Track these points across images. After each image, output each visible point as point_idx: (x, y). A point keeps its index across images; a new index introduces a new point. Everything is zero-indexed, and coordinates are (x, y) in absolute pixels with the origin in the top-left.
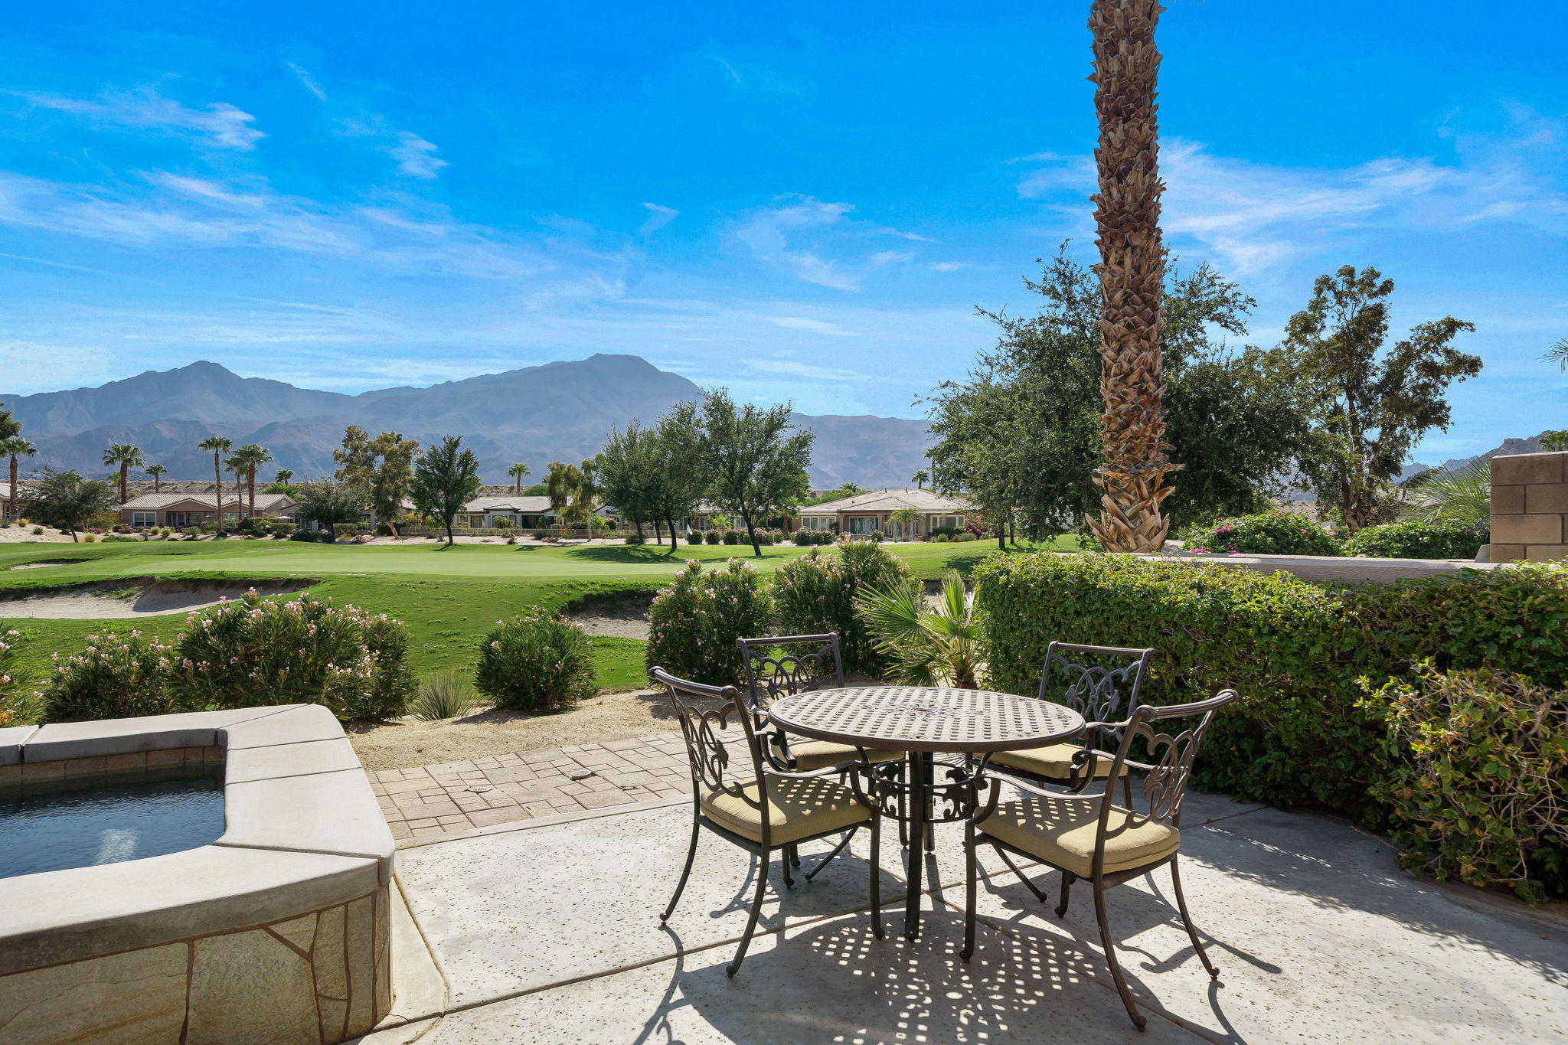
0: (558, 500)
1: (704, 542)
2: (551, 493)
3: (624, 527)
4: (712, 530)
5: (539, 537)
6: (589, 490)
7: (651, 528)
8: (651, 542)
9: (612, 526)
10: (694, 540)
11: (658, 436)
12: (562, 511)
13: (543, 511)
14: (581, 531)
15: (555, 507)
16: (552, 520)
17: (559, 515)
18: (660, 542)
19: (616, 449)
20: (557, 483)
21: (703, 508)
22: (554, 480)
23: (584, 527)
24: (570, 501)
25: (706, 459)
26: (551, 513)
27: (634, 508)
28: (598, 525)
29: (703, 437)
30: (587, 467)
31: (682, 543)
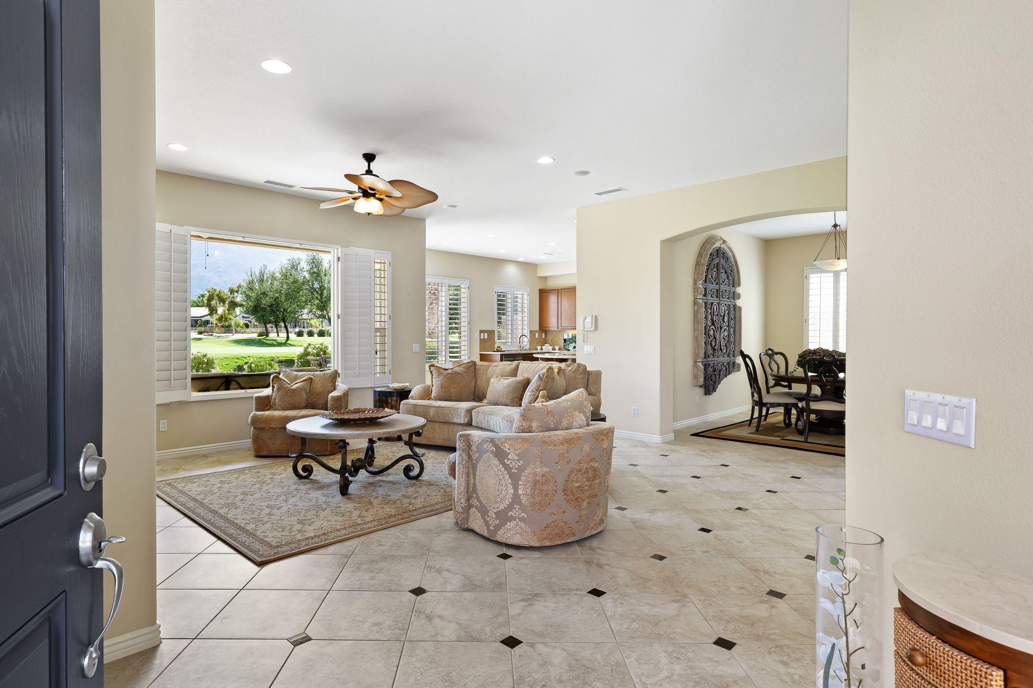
0: (213, 311)
1: (305, 335)
2: (209, 305)
3: (255, 326)
4: (310, 329)
5: (200, 333)
6: (233, 305)
7: (272, 327)
8: (273, 336)
9: (247, 326)
10: (300, 334)
11: (278, 275)
12: (216, 317)
13: (201, 317)
14: (228, 329)
15: (211, 314)
16: (207, 322)
17: (214, 319)
18: (278, 336)
19: (251, 283)
20: (211, 300)
21: (305, 316)
22: (210, 298)
23: (230, 326)
24: (220, 310)
25: (307, 289)
26: (208, 318)
27: (263, 316)
28: (238, 325)
29: (305, 277)
30: (232, 291)
31: (292, 336)
